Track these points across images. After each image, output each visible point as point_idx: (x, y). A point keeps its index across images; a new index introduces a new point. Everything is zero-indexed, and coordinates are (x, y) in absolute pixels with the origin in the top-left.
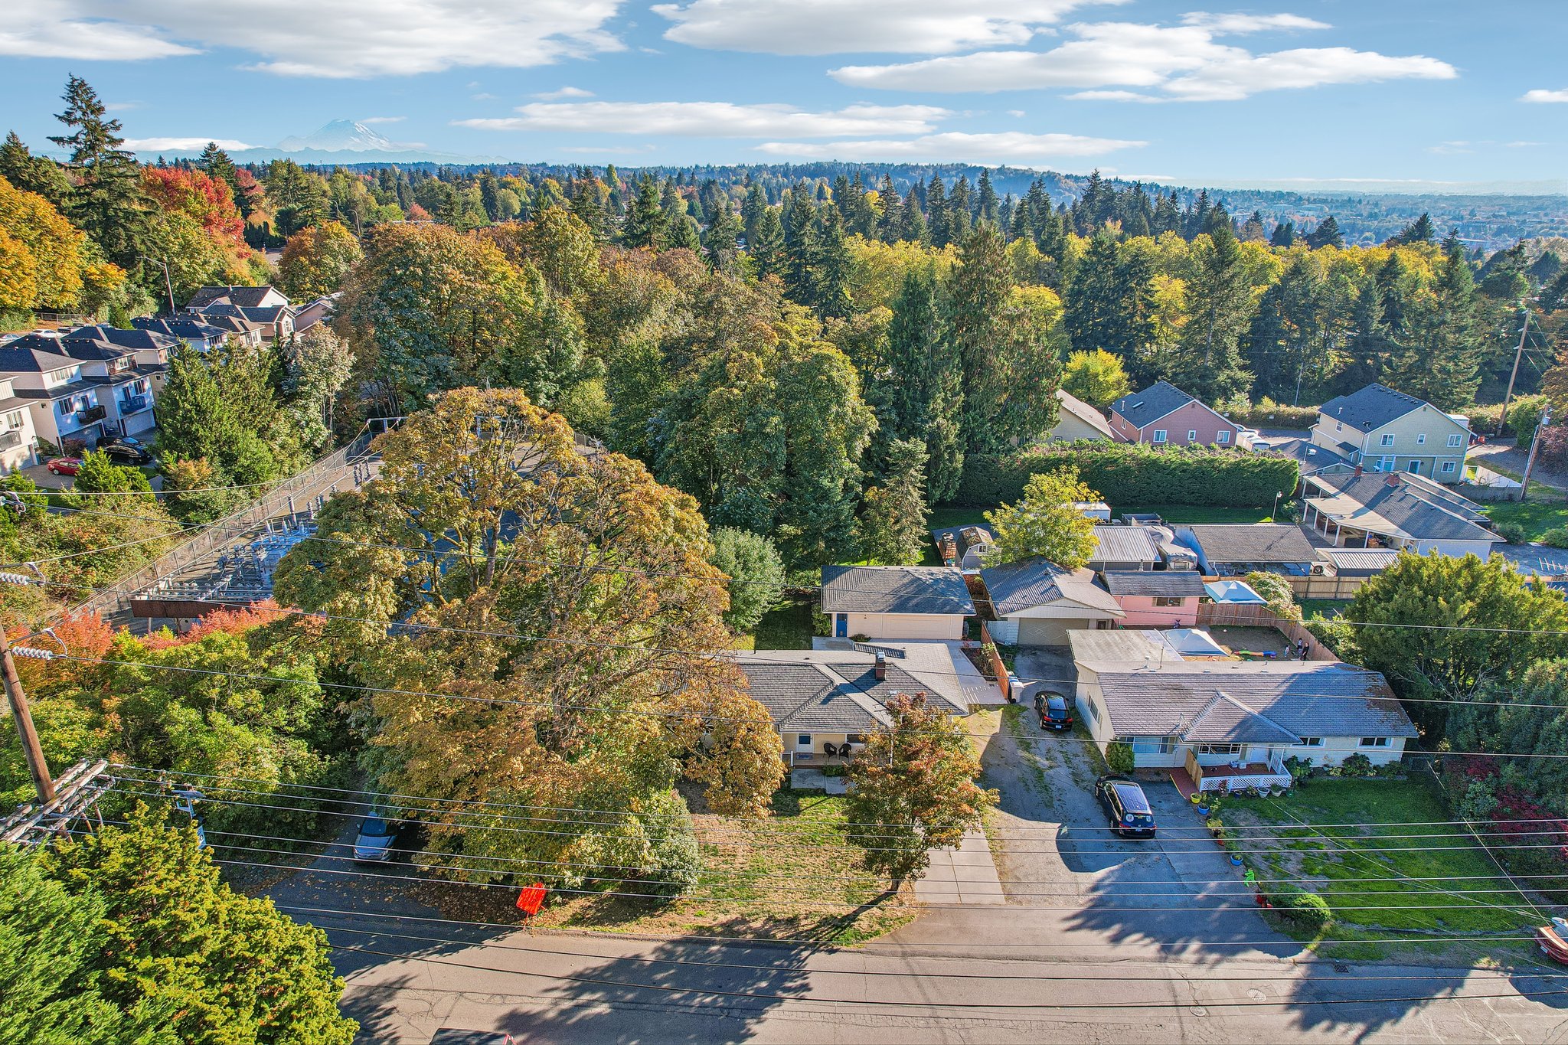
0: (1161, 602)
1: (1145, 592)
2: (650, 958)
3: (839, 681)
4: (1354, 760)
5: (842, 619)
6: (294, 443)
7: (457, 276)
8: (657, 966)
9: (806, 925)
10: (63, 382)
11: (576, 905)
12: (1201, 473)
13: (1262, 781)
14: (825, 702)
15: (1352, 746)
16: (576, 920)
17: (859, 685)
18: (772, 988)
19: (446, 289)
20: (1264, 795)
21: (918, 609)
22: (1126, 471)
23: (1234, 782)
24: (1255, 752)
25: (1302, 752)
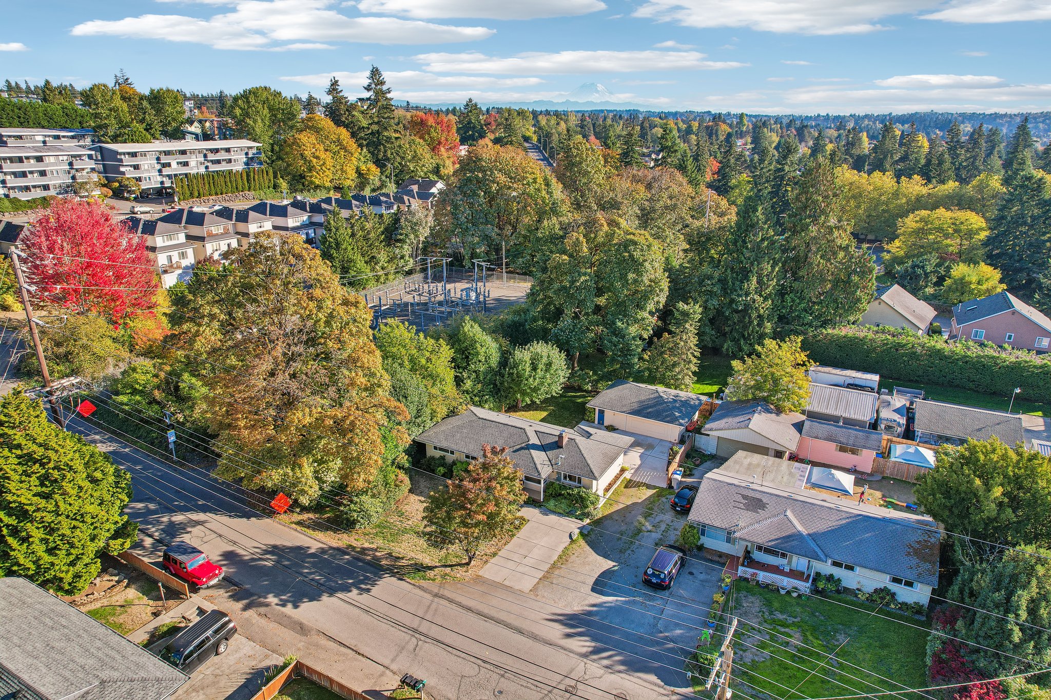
0: (842, 449)
1: (830, 439)
2: (312, 551)
3: (534, 440)
4: (883, 593)
5: (602, 413)
6: (391, 268)
7: (502, 178)
8: (313, 555)
9: (404, 562)
10: (298, 224)
11: (306, 516)
12: (980, 367)
13: (786, 582)
14: (514, 452)
15: (882, 580)
16: (299, 523)
17: (543, 448)
18: (353, 584)
19: (494, 187)
20: (783, 592)
21: (648, 416)
22: (913, 355)
23: (763, 576)
24: (799, 563)
25: (838, 572)
